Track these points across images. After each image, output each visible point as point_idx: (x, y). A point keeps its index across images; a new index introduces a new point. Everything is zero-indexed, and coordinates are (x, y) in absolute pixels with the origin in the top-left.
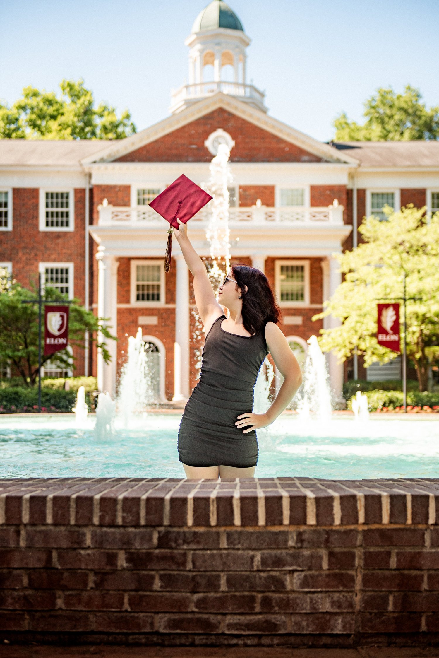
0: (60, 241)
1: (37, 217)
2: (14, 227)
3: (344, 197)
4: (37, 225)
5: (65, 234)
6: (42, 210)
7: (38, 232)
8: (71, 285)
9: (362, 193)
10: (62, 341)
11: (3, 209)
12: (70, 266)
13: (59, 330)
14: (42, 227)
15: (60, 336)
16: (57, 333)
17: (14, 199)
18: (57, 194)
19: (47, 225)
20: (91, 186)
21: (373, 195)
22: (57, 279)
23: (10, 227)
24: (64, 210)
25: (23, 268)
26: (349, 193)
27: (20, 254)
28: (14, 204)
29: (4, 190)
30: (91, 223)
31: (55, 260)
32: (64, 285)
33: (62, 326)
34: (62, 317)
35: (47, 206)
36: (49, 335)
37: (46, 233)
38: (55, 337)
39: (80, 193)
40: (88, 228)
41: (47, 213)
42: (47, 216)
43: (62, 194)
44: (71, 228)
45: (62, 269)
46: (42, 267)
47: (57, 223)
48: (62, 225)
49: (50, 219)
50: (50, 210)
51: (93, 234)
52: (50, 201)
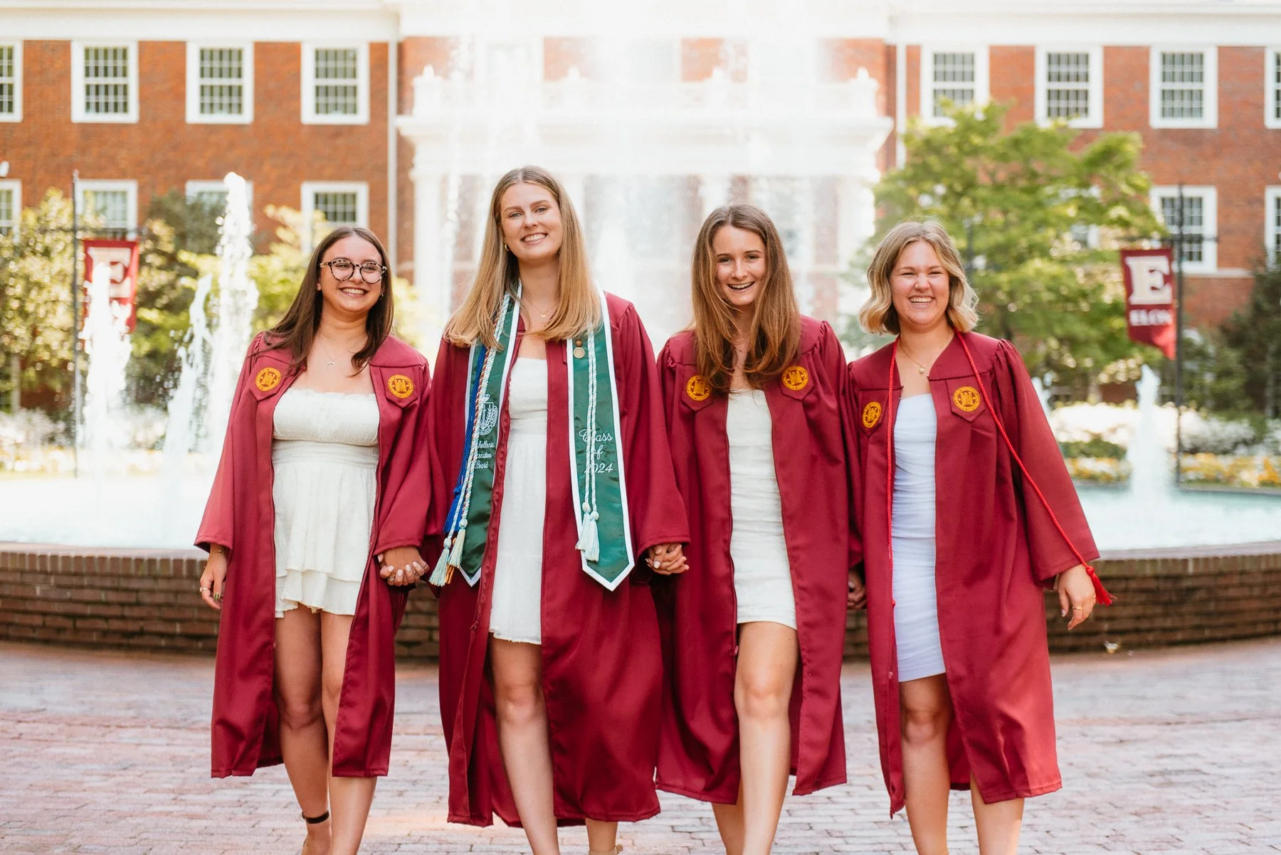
0: (340, 142)
1: (296, 97)
2: (256, 115)
3: (880, 60)
4: (297, 112)
5: (351, 129)
6: (308, 83)
7: (300, 125)
9: (914, 54)
11: (233, 81)
12: (362, 191)
14: (309, 116)
17: (256, 62)
18: (336, 52)
19: (318, 111)
20: (400, 39)
21: (937, 58)
22: (336, 215)
25: (273, 191)
26: (889, 54)
27: (267, 167)
28: (256, 72)
30: (401, 110)
31: (333, 178)
35: (317, 76)
37: (317, 129)
39: (378, 52)
40: (397, 123)
41: (317, 88)
42: (317, 94)
44: (362, 117)
45: (344, 196)
46: (308, 191)
47: (336, 107)
48: (345, 112)
49: (322, 100)
50: (323, 82)
51: (404, 133)
52: (322, 64)
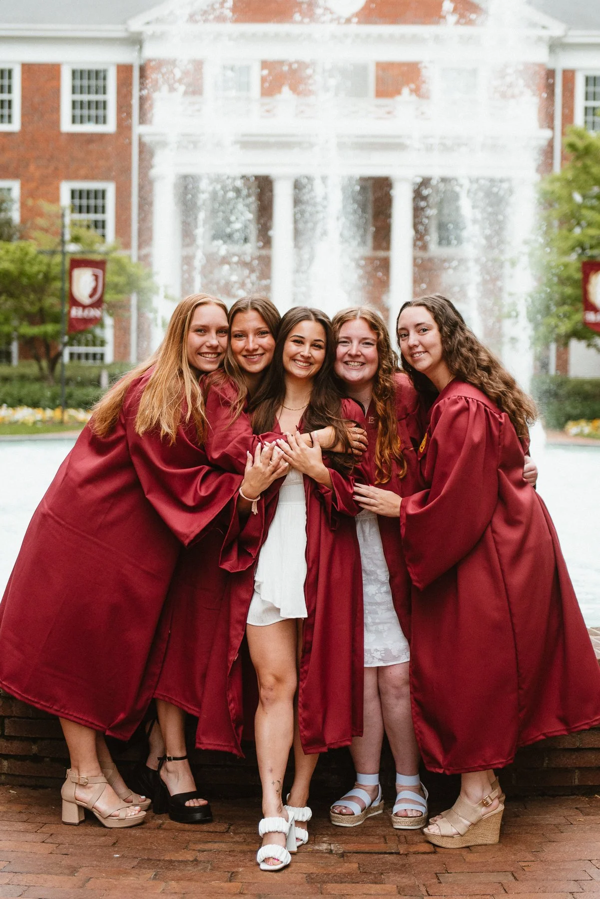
0: (92, 147)
1: (57, 109)
2: (23, 124)
4: (57, 123)
5: (101, 136)
6: (66, 98)
7: (59, 133)
8: (110, 217)
9: (569, 76)
10: (94, 313)
11: (5, 96)
12: (110, 189)
13: (91, 296)
14: (67, 126)
15: (92, 306)
16: (86, 300)
17: (24, 80)
18: (89, 72)
19: (74, 121)
20: (142, 62)
21: (586, 79)
22: (88, 208)
23: (15, 126)
24: (100, 97)
25: (37, 188)
26: (549, 75)
27: (32, 168)
28: (24, 89)
29: (5, 66)
30: (143, 120)
31: (86, 178)
32: (99, 217)
33: (95, 290)
34: (96, 277)
35: (74, 92)
36: (75, 302)
37: (72, 136)
38: (84, 307)
39: (124, 71)
40: (138, 130)
41: (74, 103)
42: (74, 107)
43: (97, 72)
44: (110, 127)
45: (96, 192)
46: (65, 189)
47: (89, 119)
48: (97, 122)
49: (78, 112)
50: (78, 97)
51: (146, 139)
52: (78, 83)
